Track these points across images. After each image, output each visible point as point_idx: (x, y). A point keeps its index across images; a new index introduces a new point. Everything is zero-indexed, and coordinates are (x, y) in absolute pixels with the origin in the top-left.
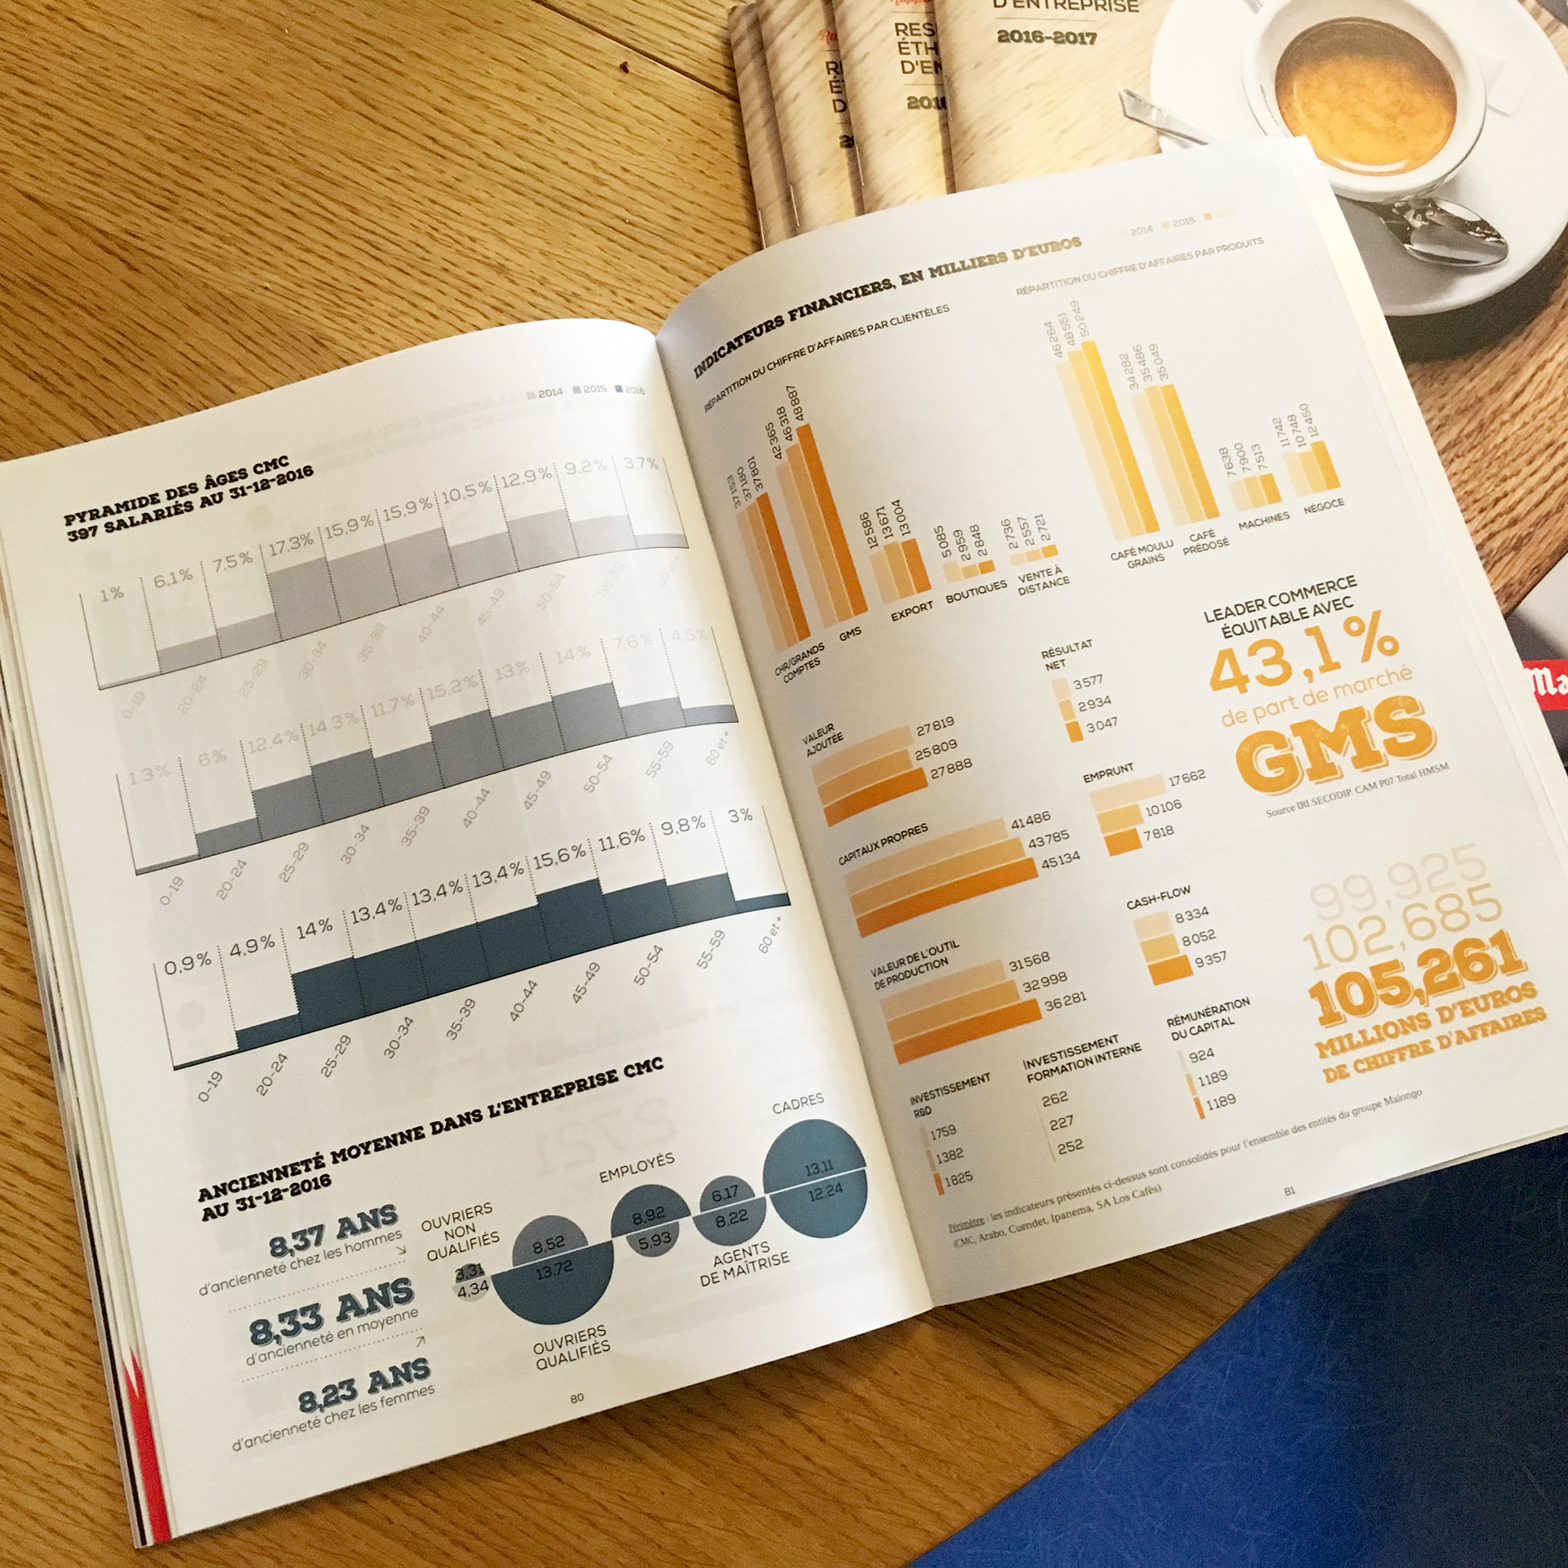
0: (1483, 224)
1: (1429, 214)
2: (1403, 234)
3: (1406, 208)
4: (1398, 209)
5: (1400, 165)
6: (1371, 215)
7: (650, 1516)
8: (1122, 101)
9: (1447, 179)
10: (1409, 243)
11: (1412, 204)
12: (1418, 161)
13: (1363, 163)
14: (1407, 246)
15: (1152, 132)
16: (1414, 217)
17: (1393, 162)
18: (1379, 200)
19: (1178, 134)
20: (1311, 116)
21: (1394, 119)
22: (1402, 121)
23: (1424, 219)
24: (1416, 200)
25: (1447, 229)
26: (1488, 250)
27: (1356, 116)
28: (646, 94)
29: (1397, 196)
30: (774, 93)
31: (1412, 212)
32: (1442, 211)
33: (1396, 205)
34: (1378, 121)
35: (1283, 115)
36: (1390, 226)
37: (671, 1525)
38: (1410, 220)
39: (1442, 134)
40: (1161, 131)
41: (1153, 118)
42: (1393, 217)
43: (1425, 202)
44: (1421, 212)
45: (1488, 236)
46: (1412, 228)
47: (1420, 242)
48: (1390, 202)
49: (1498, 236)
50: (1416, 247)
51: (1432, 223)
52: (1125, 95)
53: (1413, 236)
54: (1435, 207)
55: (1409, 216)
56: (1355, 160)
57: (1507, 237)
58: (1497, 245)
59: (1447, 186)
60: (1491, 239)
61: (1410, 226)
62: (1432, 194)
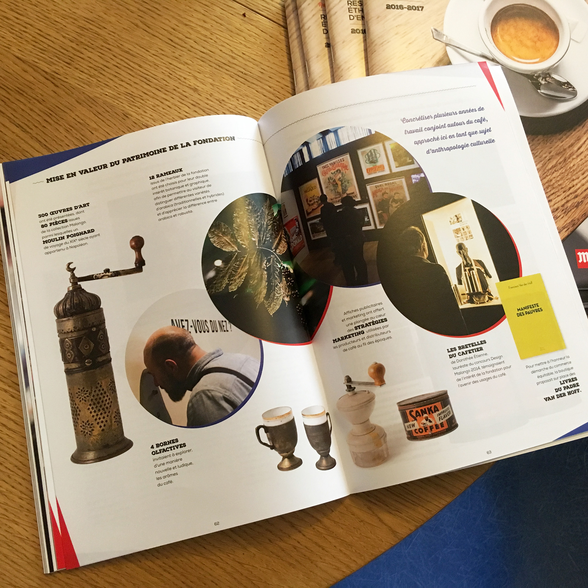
0: (568, 83)
1: (547, 79)
2: (538, 86)
3: (539, 76)
4: (536, 76)
5: (537, 60)
6: (526, 79)
7: (239, 563)
8: (433, 33)
9: (555, 66)
10: (540, 90)
11: (541, 75)
12: (544, 59)
13: (523, 59)
14: (539, 91)
15: (444, 45)
16: (542, 80)
17: (535, 59)
18: (529, 73)
19: (453, 46)
20: (504, 41)
21: (535, 42)
22: (538, 44)
23: (546, 81)
24: (543, 73)
25: (554, 85)
26: (569, 93)
27: (521, 41)
28: (252, 25)
29: (536, 72)
30: (301, 26)
31: (541, 78)
32: (552, 78)
34: (529, 43)
35: (493, 39)
36: (533, 83)
37: (245, 566)
38: (541, 81)
39: (553, 49)
40: (447, 45)
41: (444, 39)
42: (535, 80)
43: (546, 74)
44: (544, 78)
45: (570, 88)
46: (541, 84)
47: (544, 89)
48: (533, 74)
49: (574, 88)
50: (542, 91)
51: (549, 82)
52: (433, 30)
53: (541, 87)
54: (550, 76)
55: (540, 80)
56: (520, 58)
57: (577, 88)
58: (573, 91)
59: (555, 68)
60: (571, 89)
61: (540, 83)
62: (549, 71)
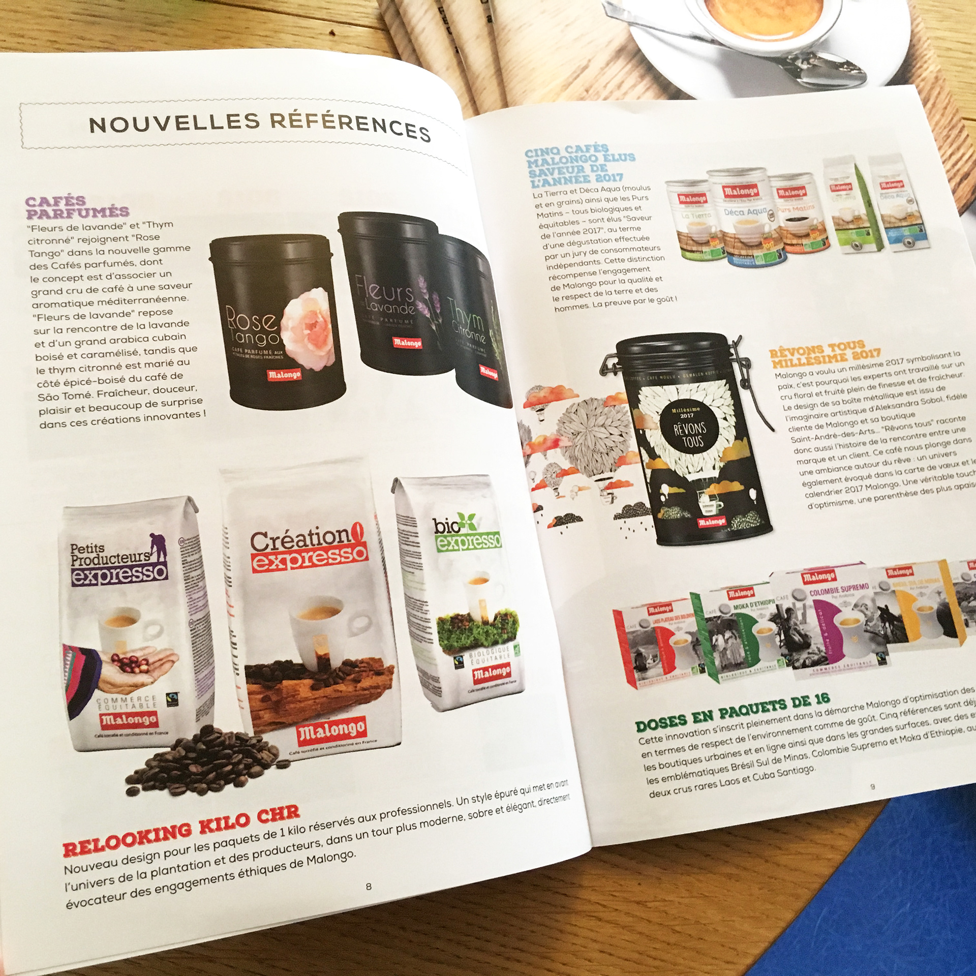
0: (848, 63)
1: (811, 61)
2: (796, 73)
3: (796, 58)
4: (791, 59)
5: (790, 34)
6: (774, 64)
8: (604, 7)
9: (821, 40)
11: (800, 56)
12: (800, 31)
13: (766, 35)
14: (799, 80)
15: (626, 24)
16: (802, 63)
17: (787, 32)
18: (778, 55)
19: (642, 25)
20: (728, 11)
21: (783, 8)
22: (788, 10)
23: (809, 63)
24: (802, 53)
25: (824, 68)
26: (852, 78)
27: (757, 9)
28: (350, 44)
29: (790, 52)
30: (409, 30)
31: (800, 61)
32: (820, 58)
33: (790, 57)
34: (772, 11)
35: (710, 11)
36: (786, 69)
37: (649, 905)
39: (815, 15)
40: (631, 24)
41: (625, 16)
42: (789, 64)
43: (808, 54)
44: (806, 60)
45: (852, 70)
46: (802, 70)
47: (807, 77)
48: (785, 56)
49: (859, 69)
50: (805, 80)
51: (814, 66)
52: (606, 4)
53: (802, 74)
54: (815, 56)
55: (799, 63)
56: (759, 33)
57: (864, 69)
58: (861, 75)
59: (823, 44)
60: (855, 71)
61: (799, 67)
62: (813, 49)
